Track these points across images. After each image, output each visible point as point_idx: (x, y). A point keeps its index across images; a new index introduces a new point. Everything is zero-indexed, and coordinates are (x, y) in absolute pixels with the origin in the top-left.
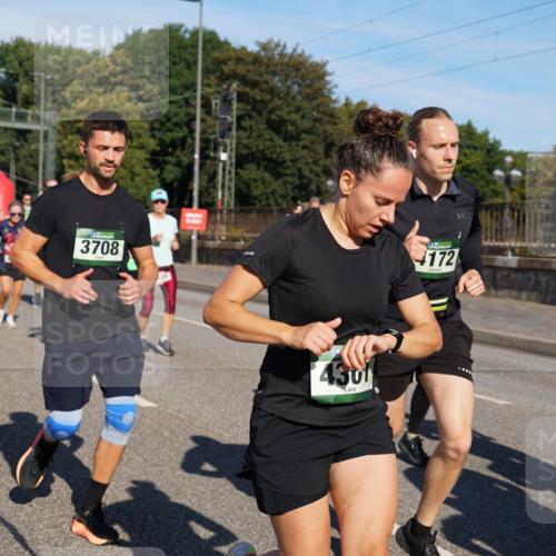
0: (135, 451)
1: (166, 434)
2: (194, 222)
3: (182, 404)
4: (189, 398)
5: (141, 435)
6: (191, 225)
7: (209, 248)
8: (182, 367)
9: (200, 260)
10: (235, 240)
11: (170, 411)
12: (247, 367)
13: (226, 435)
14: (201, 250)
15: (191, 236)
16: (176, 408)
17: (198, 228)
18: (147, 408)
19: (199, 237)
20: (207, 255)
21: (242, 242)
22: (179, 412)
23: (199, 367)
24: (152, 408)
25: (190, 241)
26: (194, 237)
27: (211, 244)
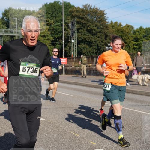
1: (46, 128)
3: (53, 119)
4: (55, 117)
7: (68, 70)
8: (55, 107)
9: (66, 74)
10: (76, 67)
11: (48, 121)
12: (75, 106)
13: (65, 128)
14: (66, 70)
16: (51, 120)
17: (65, 64)
19: (65, 67)
21: (78, 67)
22: (51, 121)
23: (60, 107)
27: (69, 68)
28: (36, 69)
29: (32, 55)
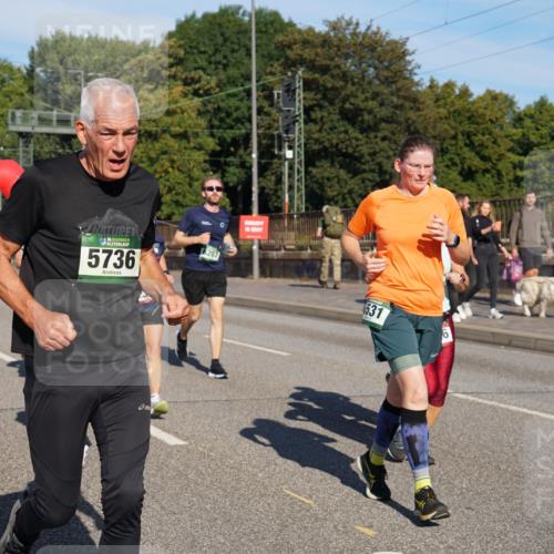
0: (153, 498)
1: (192, 476)
2: (254, 230)
3: (216, 440)
4: (226, 433)
5: (162, 478)
6: (251, 233)
7: (273, 260)
8: (224, 398)
9: (263, 274)
10: (301, 248)
11: (201, 449)
13: (260, 475)
14: (263, 261)
15: (252, 245)
17: (259, 237)
18: (176, 446)
19: (260, 248)
20: (271, 267)
21: (309, 251)
22: (211, 450)
23: (244, 397)
24: (181, 446)
25: (251, 252)
26: (255, 247)
27: (274, 254)
28: (128, 254)
29: (117, 207)
